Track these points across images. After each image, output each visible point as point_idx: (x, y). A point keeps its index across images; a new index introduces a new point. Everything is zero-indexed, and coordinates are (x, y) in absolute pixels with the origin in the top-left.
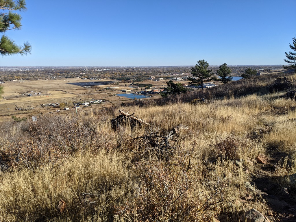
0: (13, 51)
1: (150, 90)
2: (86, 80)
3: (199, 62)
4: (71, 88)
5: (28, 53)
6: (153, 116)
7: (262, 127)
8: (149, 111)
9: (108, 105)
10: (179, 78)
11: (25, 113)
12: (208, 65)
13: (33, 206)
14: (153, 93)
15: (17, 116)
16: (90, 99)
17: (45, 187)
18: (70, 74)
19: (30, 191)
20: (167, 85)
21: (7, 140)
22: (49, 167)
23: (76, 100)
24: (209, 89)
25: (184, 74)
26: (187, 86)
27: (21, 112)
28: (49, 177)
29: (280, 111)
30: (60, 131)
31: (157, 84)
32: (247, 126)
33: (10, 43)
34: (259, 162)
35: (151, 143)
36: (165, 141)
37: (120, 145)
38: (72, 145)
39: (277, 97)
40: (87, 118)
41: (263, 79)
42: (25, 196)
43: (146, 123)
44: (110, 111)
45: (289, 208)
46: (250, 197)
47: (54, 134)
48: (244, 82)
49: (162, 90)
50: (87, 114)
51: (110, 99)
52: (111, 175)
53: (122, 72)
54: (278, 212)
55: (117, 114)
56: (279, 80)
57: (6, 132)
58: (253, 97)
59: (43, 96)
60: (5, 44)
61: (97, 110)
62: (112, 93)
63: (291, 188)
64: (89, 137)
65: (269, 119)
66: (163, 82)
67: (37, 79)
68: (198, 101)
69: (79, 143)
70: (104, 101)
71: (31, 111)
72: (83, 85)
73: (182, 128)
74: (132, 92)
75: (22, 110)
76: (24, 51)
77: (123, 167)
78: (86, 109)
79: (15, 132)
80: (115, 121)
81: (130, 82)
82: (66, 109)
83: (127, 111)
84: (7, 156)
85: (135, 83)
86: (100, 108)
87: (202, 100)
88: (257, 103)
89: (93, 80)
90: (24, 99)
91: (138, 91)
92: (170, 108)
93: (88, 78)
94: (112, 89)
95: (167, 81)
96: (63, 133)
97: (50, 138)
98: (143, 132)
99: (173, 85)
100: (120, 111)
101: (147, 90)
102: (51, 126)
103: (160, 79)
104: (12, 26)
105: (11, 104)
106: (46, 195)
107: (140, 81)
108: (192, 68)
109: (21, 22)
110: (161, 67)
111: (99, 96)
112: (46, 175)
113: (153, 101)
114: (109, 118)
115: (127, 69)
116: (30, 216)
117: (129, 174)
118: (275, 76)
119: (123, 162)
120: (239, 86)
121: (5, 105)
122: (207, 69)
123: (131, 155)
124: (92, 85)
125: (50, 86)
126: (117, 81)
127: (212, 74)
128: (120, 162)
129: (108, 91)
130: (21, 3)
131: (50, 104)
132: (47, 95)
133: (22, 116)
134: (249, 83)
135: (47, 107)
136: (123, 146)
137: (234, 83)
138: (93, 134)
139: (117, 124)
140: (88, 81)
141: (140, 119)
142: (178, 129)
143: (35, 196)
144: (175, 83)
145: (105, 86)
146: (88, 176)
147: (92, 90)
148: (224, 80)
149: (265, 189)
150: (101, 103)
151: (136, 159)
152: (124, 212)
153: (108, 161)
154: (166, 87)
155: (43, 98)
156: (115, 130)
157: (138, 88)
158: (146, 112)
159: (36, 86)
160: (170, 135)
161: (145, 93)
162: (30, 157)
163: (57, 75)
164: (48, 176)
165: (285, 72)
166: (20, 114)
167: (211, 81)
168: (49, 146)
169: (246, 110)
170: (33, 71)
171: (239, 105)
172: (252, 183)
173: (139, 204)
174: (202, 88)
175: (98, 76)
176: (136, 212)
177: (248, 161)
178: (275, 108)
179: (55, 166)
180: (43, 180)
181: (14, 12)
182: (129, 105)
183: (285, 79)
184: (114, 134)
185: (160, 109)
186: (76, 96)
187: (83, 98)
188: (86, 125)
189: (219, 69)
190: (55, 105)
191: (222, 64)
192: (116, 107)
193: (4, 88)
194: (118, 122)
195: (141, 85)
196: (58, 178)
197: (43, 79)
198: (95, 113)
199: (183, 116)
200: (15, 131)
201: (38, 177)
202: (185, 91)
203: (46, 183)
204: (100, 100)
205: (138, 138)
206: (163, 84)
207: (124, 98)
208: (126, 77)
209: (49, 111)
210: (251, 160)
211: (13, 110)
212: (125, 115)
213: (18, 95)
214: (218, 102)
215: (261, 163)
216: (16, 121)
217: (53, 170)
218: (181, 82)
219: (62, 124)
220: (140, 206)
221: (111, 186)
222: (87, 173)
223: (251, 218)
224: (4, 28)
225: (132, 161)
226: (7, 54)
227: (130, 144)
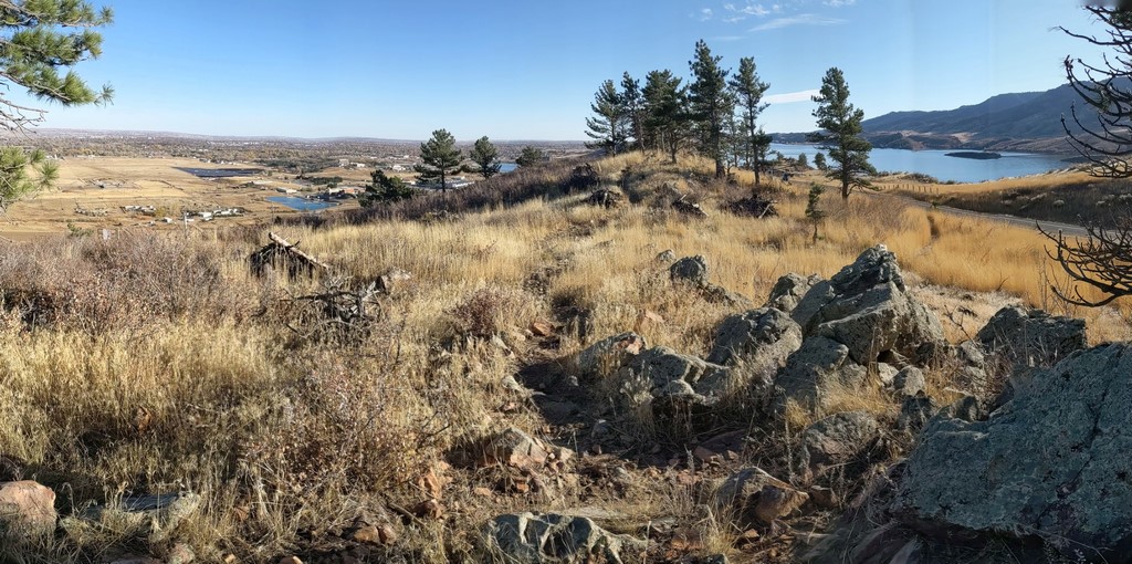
0: (83, 98)
1: (337, 190)
2: (209, 165)
3: (436, 133)
4: (179, 179)
5: (109, 104)
6: (339, 247)
7: (551, 264)
8: (333, 238)
9: (248, 221)
10: (396, 167)
11: (91, 221)
12: (452, 141)
13: (84, 407)
14: (343, 196)
15: (78, 225)
16: (214, 205)
17: (112, 375)
18: (179, 149)
19: (81, 376)
20: (371, 179)
21: (54, 269)
22: (124, 336)
23: (186, 205)
24: (457, 191)
25: (407, 157)
26: (413, 183)
27: (84, 217)
28: (121, 357)
29: (582, 229)
30: (152, 265)
31: (353, 177)
32: (523, 263)
33: (80, 85)
34: (537, 333)
35: (327, 310)
36: (357, 303)
37: (265, 310)
38: (173, 299)
39: (577, 203)
40: (206, 245)
41: (552, 168)
42: (71, 383)
43: (325, 265)
44: (250, 235)
45: (578, 412)
46: (512, 406)
47: (140, 270)
48: (521, 173)
49: (363, 190)
50: (205, 238)
51: (254, 207)
52: (242, 374)
53: (280, 150)
54: (559, 425)
55: (265, 242)
56: (579, 169)
57: (55, 252)
58: (536, 205)
59: (126, 191)
60: (71, 87)
61: (225, 231)
62: (259, 194)
63: (584, 375)
64: (205, 288)
65: (563, 245)
66: (365, 173)
67: (119, 155)
68: (434, 216)
69: (185, 297)
70: (242, 211)
71: (103, 218)
72: (202, 174)
73: (396, 276)
74: (299, 194)
75: (86, 214)
76: (102, 100)
77: (268, 356)
78: (204, 226)
79: (69, 256)
80: (259, 258)
81: (297, 172)
82: (166, 221)
83: (283, 236)
84: (48, 300)
85: (307, 175)
86: (232, 225)
87: (443, 215)
88: (543, 216)
89: (223, 165)
90: (93, 194)
91: (313, 194)
92: (376, 230)
93: (213, 161)
94: (257, 187)
95: (373, 170)
96: (158, 270)
97: (131, 277)
98: (313, 287)
99: (385, 181)
100: (270, 235)
101: (331, 191)
102: (135, 253)
103: (359, 165)
104: (86, 54)
105: (70, 201)
106: (113, 392)
107: (316, 171)
108: (423, 146)
109: (102, 47)
110: (360, 139)
111: (231, 199)
112: (117, 351)
113: (342, 214)
114: (248, 249)
115: (291, 144)
116: (75, 421)
117: (278, 373)
118: (574, 162)
119: (267, 347)
120: (511, 182)
121: (60, 201)
122: (453, 149)
123: (284, 333)
124: (219, 175)
125: (141, 170)
126: (270, 169)
127: (462, 158)
128: (263, 347)
129: (250, 189)
130: (107, 14)
131: (137, 207)
132: (134, 187)
133: (85, 226)
134: (530, 177)
135: (131, 213)
136: (271, 311)
137: (504, 176)
138: (213, 282)
139: (264, 263)
140: (213, 166)
141: (310, 257)
142: (389, 279)
143: (90, 389)
144: (389, 177)
145: (244, 179)
146: (199, 370)
147: (219, 185)
148: (487, 172)
149: (542, 385)
150: (234, 215)
151: (294, 345)
152: (260, 455)
153: (238, 343)
154: (371, 184)
155: (126, 195)
156: (258, 276)
157: (314, 187)
158: (326, 240)
159: (116, 169)
160: (369, 292)
161: (326, 197)
162: (91, 311)
163: (156, 149)
164: (120, 355)
165: (591, 155)
166: (83, 221)
167: (462, 172)
168: (128, 295)
169: (524, 229)
170: (114, 140)
171: (510, 222)
172: (517, 377)
173: (289, 441)
174: (444, 189)
175: (232, 157)
176: (281, 455)
177: (514, 334)
178: (574, 223)
179: (136, 335)
180: (110, 362)
181: (93, 30)
182: (291, 222)
183: (589, 167)
184: (254, 286)
185: (353, 231)
186: (187, 195)
187: (200, 202)
188: (202, 259)
189: (474, 149)
190: (146, 210)
191: (480, 137)
192: (264, 226)
193: (60, 168)
194: (265, 258)
195: (318, 179)
196: (141, 362)
197: (129, 155)
198: (220, 237)
199: (400, 252)
200: (70, 253)
201: (102, 352)
202: (408, 195)
203: (114, 366)
204: (234, 208)
205: (302, 298)
206: (362, 178)
207: (281, 206)
208: (288, 159)
209: (133, 221)
210: (523, 332)
211: (71, 212)
212: (280, 245)
213: (82, 184)
214: (471, 217)
215: (540, 334)
216: (74, 234)
217: (133, 344)
218: (402, 176)
219: (158, 252)
220: (291, 445)
221: (239, 397)
222: (197, 364)
223: (505, 446)
224: (73, 57)
225: (286, 347)
226: (72, 105)
227: (285, 309)
